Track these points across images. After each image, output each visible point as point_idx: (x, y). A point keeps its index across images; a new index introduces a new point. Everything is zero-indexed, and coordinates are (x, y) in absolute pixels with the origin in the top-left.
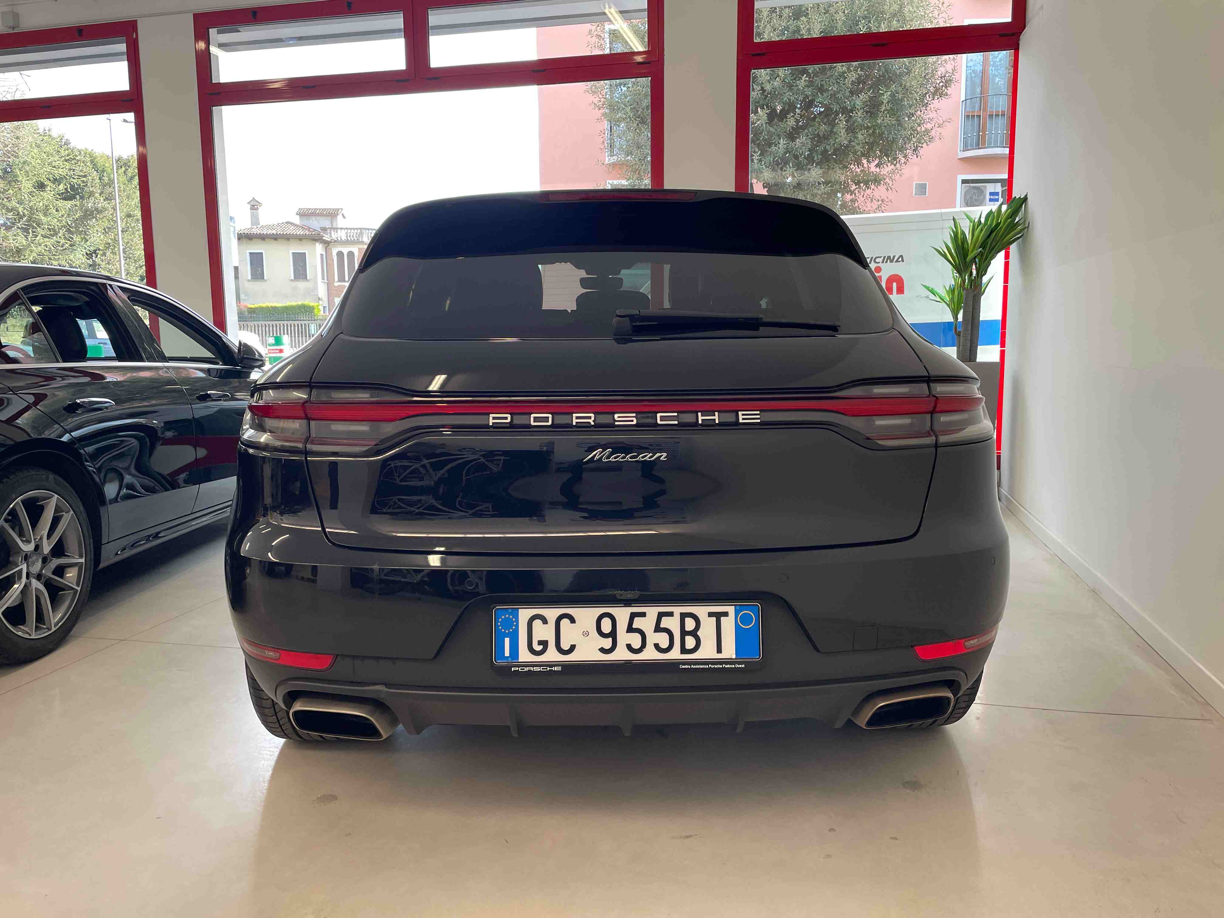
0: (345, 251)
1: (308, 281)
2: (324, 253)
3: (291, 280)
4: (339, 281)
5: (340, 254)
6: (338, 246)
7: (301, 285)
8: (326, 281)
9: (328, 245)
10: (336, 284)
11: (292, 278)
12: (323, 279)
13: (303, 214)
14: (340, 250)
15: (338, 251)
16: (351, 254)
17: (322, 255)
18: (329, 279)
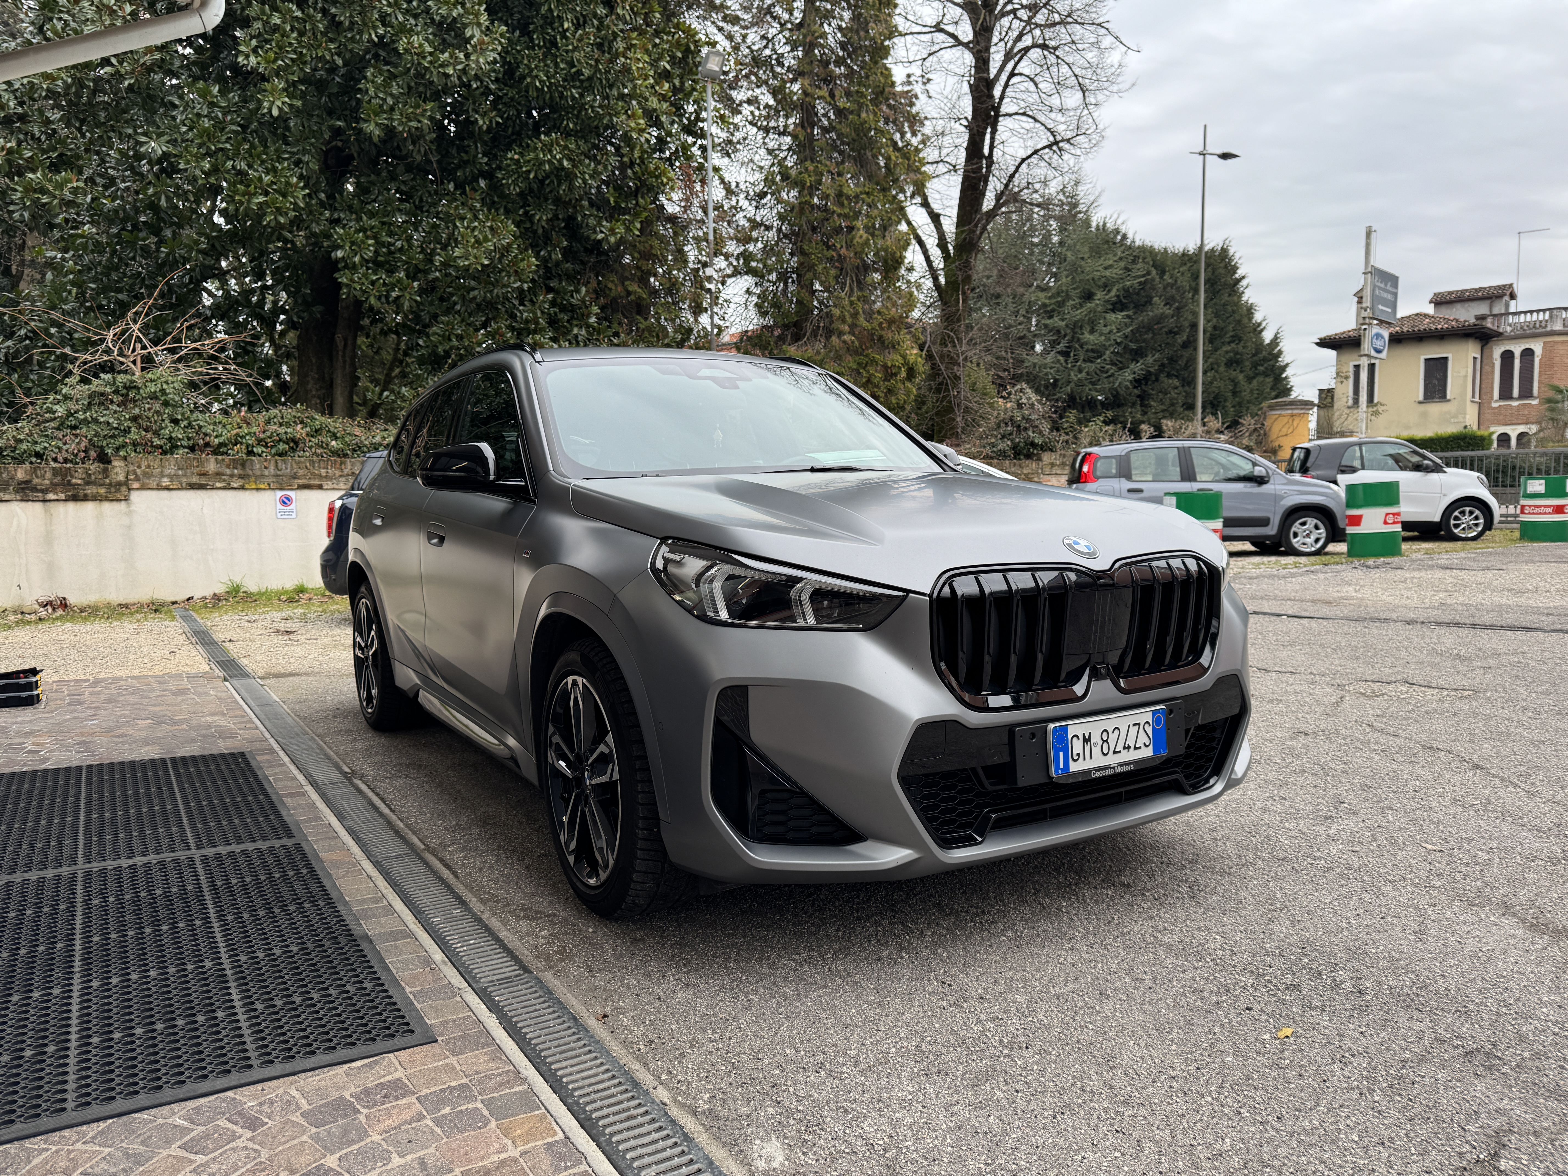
0: (1517, 349)
1: (1449, 401)
2: (1478, 356)
3: (1420, 402)
4: (1501, 398)
5: (1508, 356)
6: (1506, 342)
7: (1435, 409)
8: (1477, 399)
9: (1487, 344)
10: (1494, 405)
11: (1421, 398)
12: (1473, 397)
13: (1441, 300)
14: (1508, 348)
15: (1503, 350)
16: (1528, 353)
17: (1475, 358)
18: (1483, 397)
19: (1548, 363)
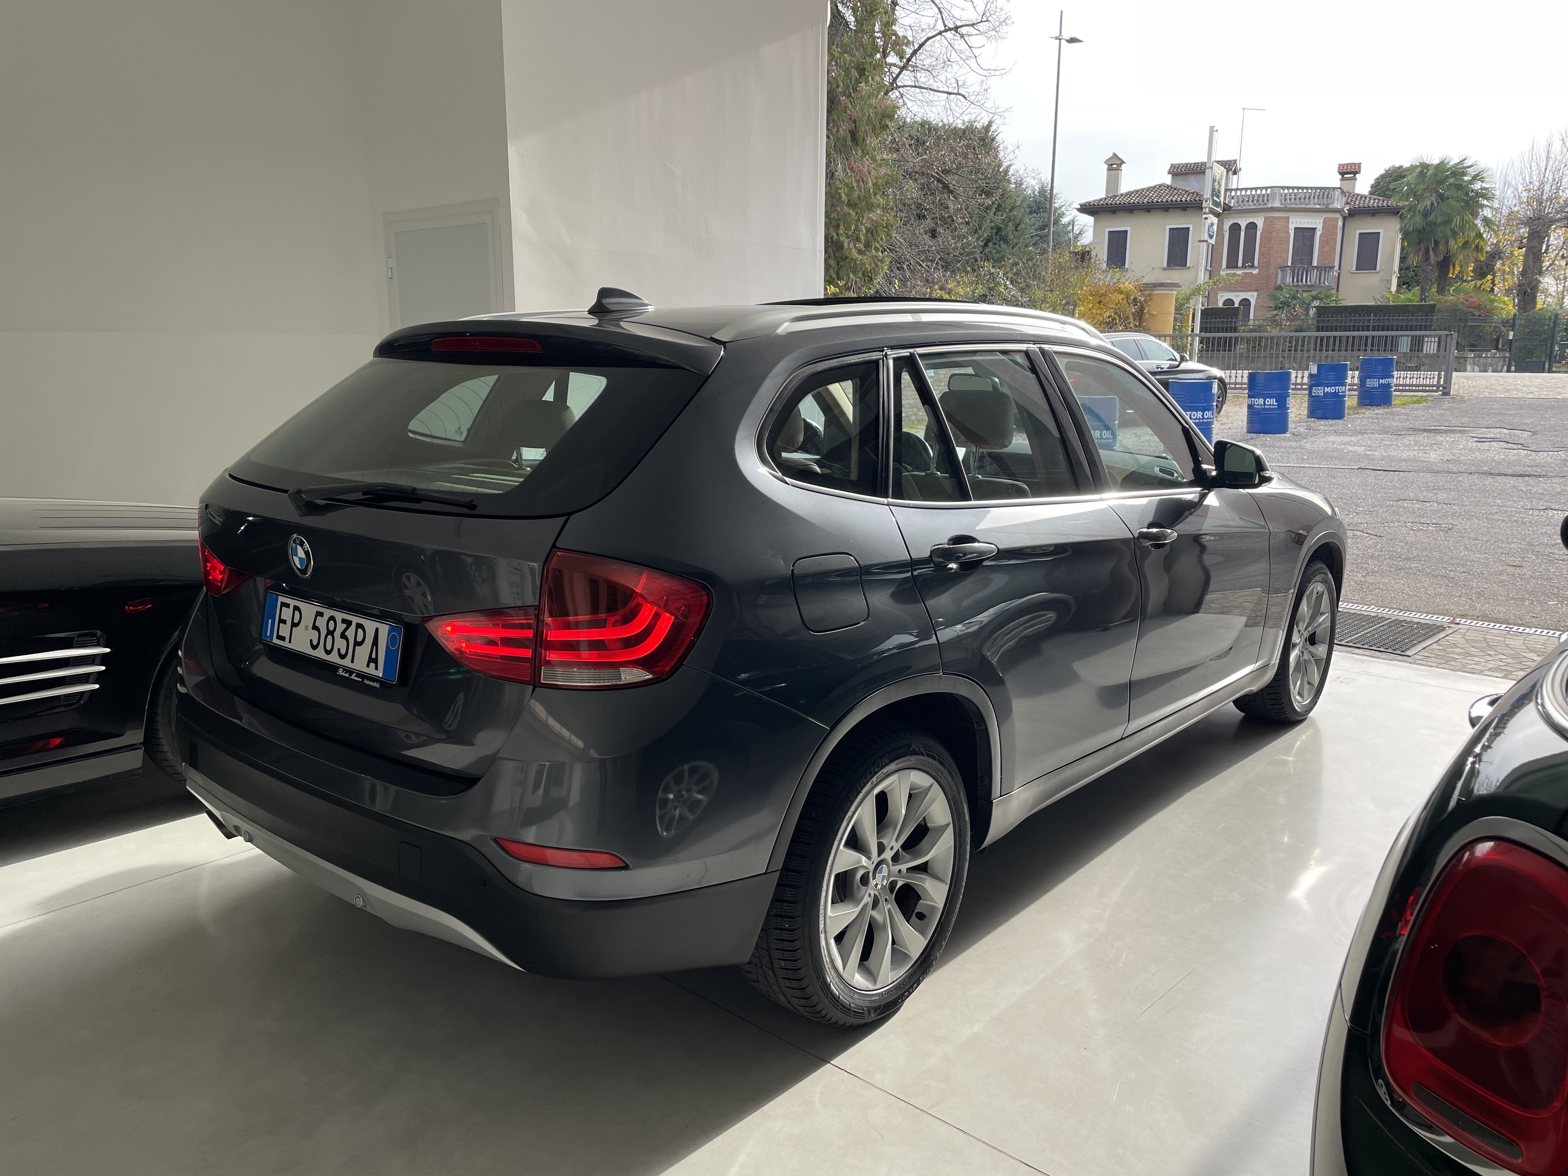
0: (1243, 222)
1: (1189, 268)
3: (1164, 269)
4: (1228, 267)
5: (1235, 228)
6: (1234, 215)
7: (1178, 274)
8: (1209, 268)
10: (1223, 273)
11: (1165, 265)
13: (1177, 171)
14: (1235, 221)
15: (1232, 222)
16: (1252, 226)
18: (1213, 265)
19: (1267, 238)
